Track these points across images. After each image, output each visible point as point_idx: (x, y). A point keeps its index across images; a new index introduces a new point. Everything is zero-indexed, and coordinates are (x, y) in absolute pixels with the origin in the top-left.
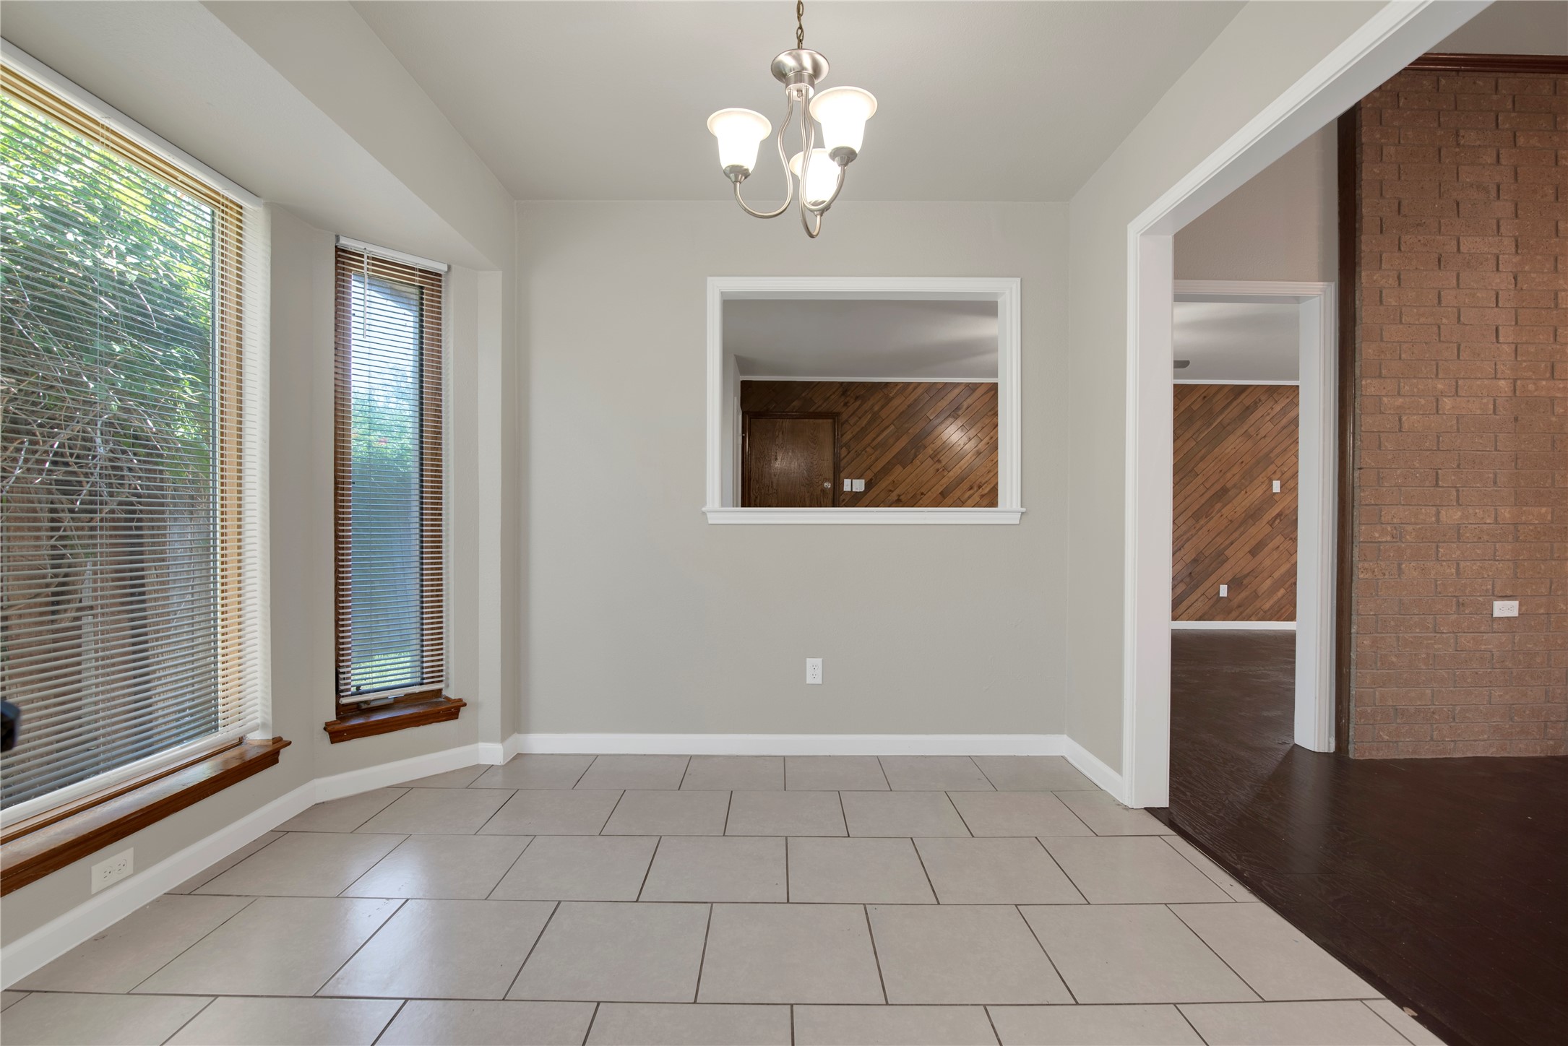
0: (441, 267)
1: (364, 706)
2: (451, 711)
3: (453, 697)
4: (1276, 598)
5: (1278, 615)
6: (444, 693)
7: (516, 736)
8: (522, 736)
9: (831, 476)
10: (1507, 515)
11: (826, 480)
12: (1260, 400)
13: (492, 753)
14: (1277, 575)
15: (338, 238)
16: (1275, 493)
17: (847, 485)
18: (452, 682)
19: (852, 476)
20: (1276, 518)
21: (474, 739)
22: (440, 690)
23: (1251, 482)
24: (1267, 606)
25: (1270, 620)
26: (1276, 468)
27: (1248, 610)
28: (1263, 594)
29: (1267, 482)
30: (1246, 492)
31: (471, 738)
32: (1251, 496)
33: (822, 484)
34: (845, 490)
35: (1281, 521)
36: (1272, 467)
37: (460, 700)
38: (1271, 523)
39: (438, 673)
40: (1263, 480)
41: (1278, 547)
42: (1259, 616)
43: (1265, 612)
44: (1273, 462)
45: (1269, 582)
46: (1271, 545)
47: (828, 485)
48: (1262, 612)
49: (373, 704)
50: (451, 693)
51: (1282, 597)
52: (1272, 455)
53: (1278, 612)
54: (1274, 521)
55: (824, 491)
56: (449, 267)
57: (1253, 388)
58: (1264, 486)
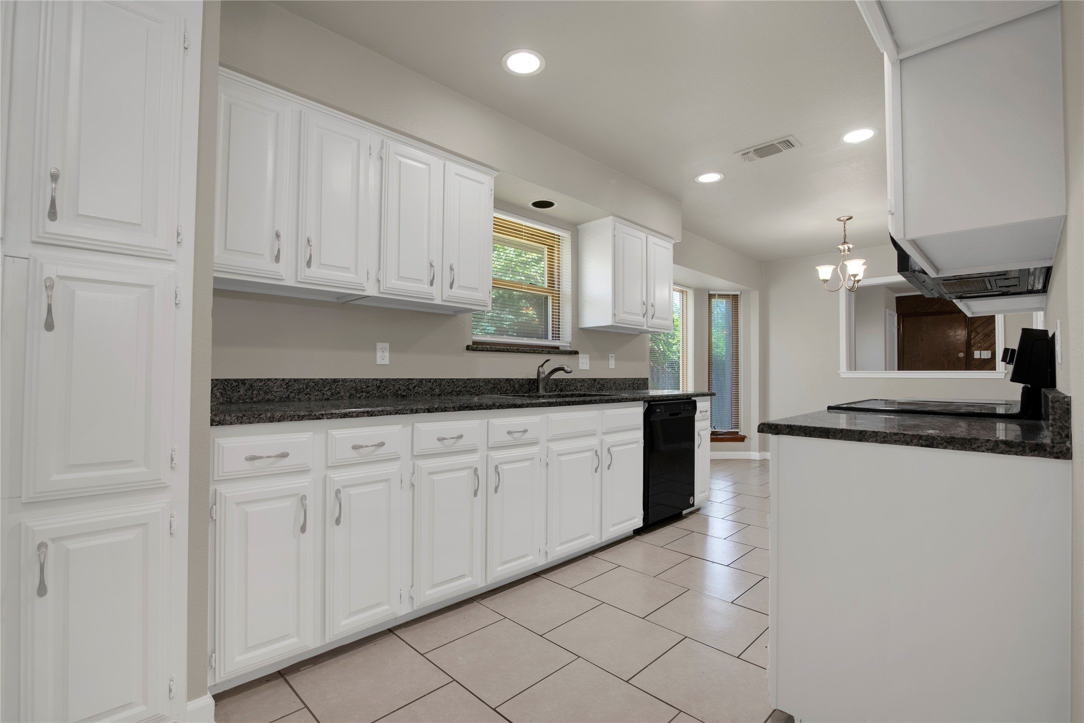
0: (738, 293)
1: (715, 433)
2: (742, 439)
3: (742, 434)
6: (739, 433)
7: (764, 452)
8: (766, 453)
9: (964, 349)
11: (961, 352)
13: (755, 455)
15: (709, 292)
17: (977, 354)
18: (742, 430)
19: (980, 349)
21: (749, 450)
22: (738, 432)
31: (748, 449)
33: (957, 354)
34: (975, 357)
37: (745, 436)
39: (737, 426)
47: (961, 355)
49: (718, 433)
50: (741, 433)
55: (959, 358)
56: (741, 292)
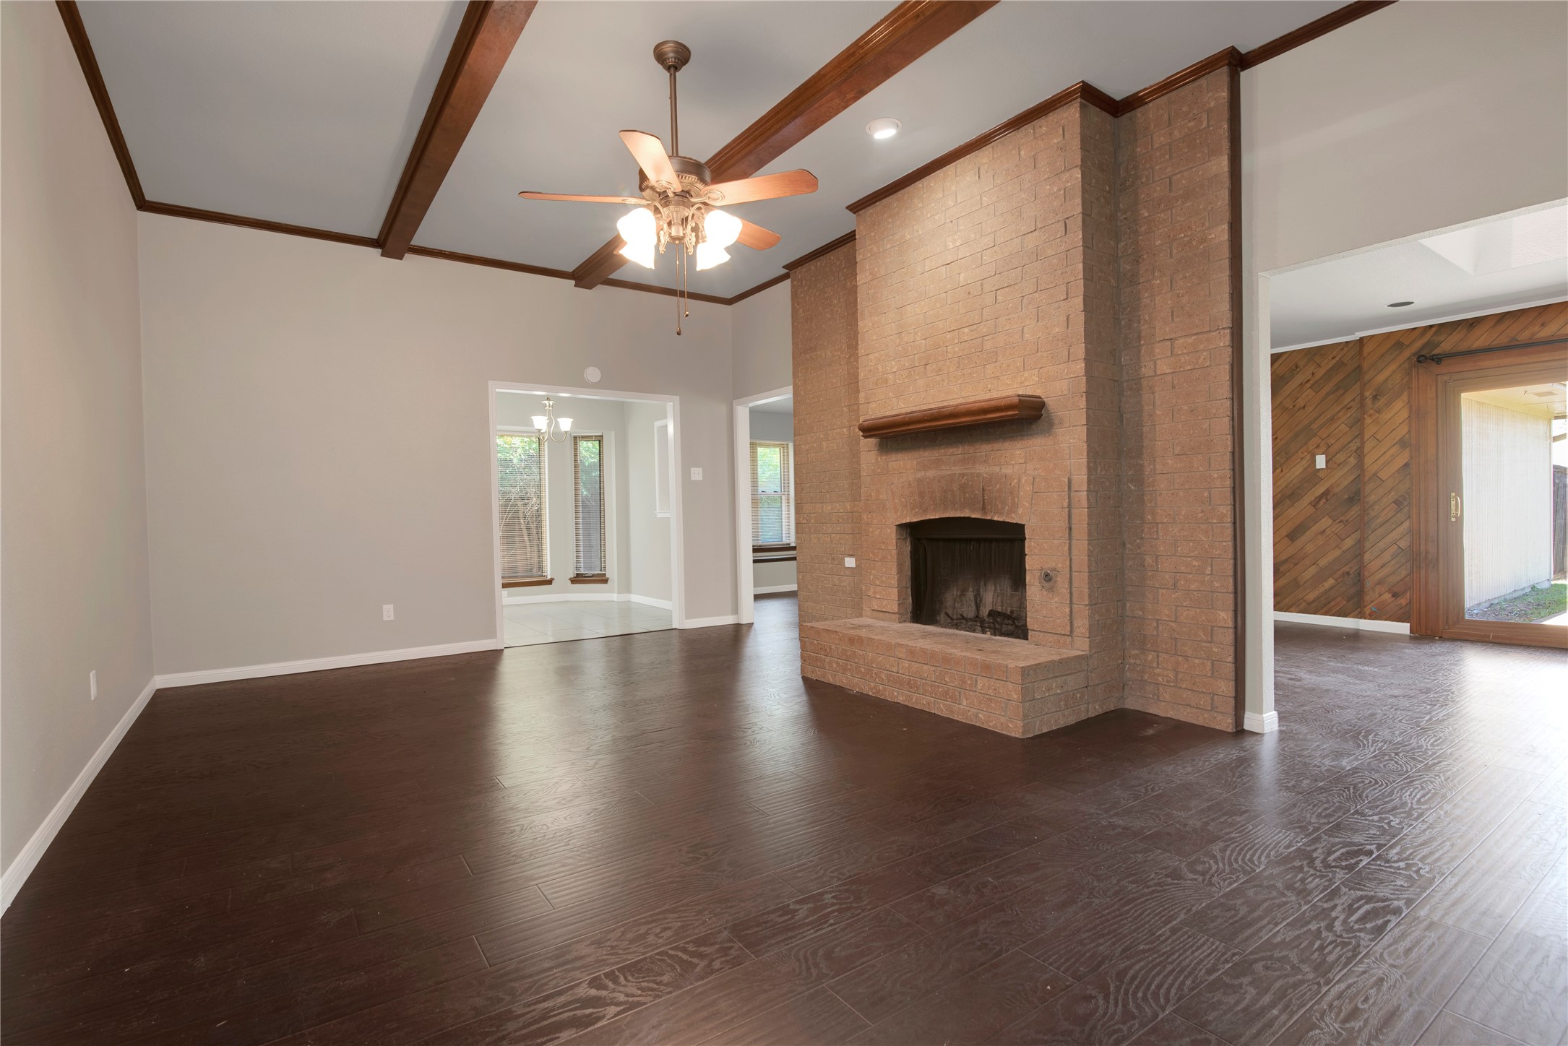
1: (583, 574)
4: (1322, 589)
5: (1326, 609)
7: (622, 594)
10: (849, 507)
12: (1297, 367)
14: (1323, 562)
16: (1319, 469)
18: (607, 572)
20: (1320, 497)
22: (603, 573)
23: (1287, 459)
24: (1311, 597)
25: (1315, 613)
26: (1320, 441)
27: (1287, 600)
28: (1305, 583)
29: (1308, 457)
30: (1282, 471)
31: (609, 591)
32: (1288, 475)
35: (1327, 501)
36: (1315, 440)
37: (609, 578)
38: (1315, 504)
39: (603, 568)
40: (1302, 456)
41: (1324, 531)
42: (1301, 607)
43: (1309, 604)
44: (1315, 435)
45: (1313, 570)
46: (1314, 529)
48: (1304, 604)
49: (586, 574)
50: (606, 575)
51: (1332, 588)
52: (1314, 426)
53: (1325, 605)
54: (1318, 502)
57: (1287, 355)
58: (1304, 462)
